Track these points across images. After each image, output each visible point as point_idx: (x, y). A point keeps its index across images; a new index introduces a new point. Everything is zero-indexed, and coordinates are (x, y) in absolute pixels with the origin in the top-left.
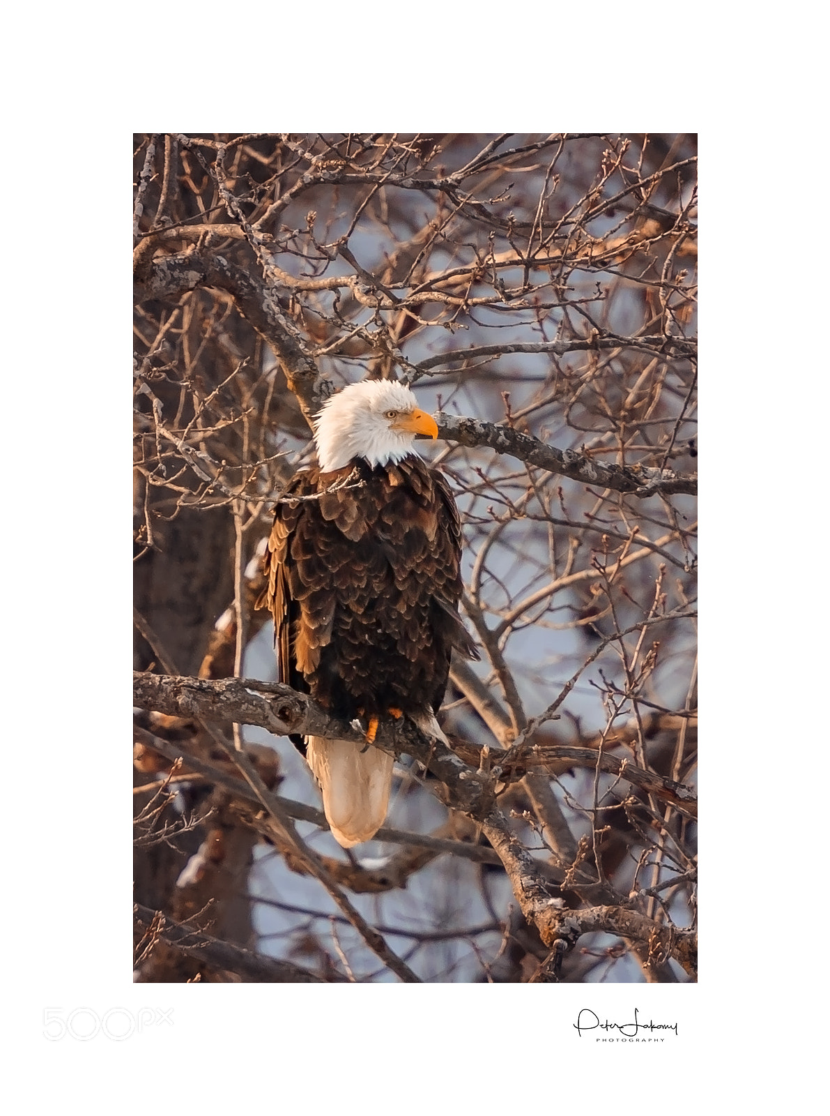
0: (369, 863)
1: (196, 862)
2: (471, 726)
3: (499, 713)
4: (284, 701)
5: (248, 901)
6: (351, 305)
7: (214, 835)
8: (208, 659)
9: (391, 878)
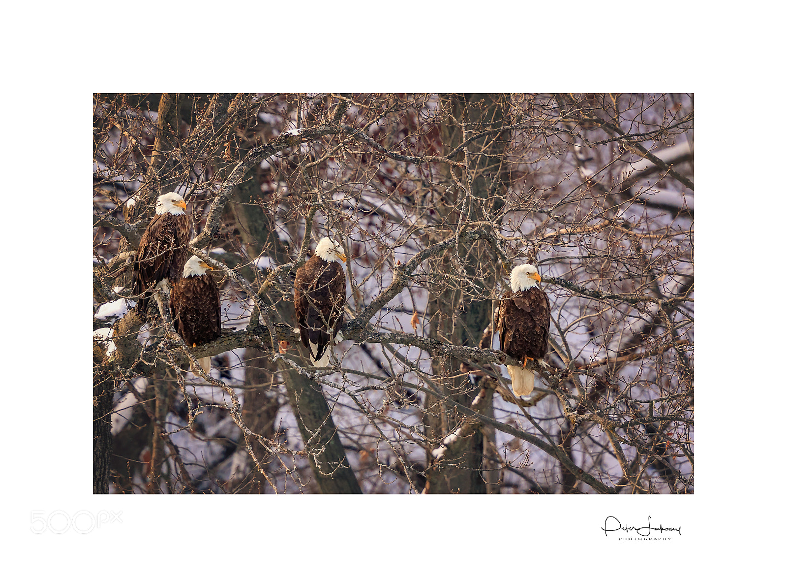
0: (526, 399)
1: (477, 398)
2: (557, 360)
3: (564, 354)
4: (500, 355)
5: (493, 408)
6: (521, 245)
7: (482, 390)
8: (481, 341)
9: (532, 403)
